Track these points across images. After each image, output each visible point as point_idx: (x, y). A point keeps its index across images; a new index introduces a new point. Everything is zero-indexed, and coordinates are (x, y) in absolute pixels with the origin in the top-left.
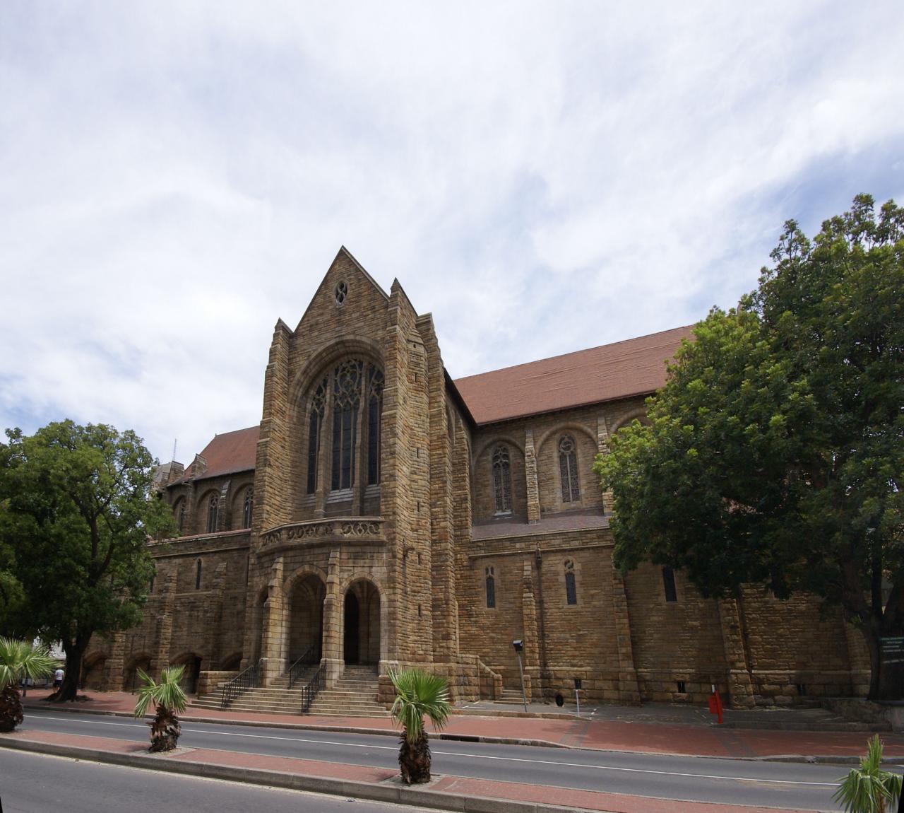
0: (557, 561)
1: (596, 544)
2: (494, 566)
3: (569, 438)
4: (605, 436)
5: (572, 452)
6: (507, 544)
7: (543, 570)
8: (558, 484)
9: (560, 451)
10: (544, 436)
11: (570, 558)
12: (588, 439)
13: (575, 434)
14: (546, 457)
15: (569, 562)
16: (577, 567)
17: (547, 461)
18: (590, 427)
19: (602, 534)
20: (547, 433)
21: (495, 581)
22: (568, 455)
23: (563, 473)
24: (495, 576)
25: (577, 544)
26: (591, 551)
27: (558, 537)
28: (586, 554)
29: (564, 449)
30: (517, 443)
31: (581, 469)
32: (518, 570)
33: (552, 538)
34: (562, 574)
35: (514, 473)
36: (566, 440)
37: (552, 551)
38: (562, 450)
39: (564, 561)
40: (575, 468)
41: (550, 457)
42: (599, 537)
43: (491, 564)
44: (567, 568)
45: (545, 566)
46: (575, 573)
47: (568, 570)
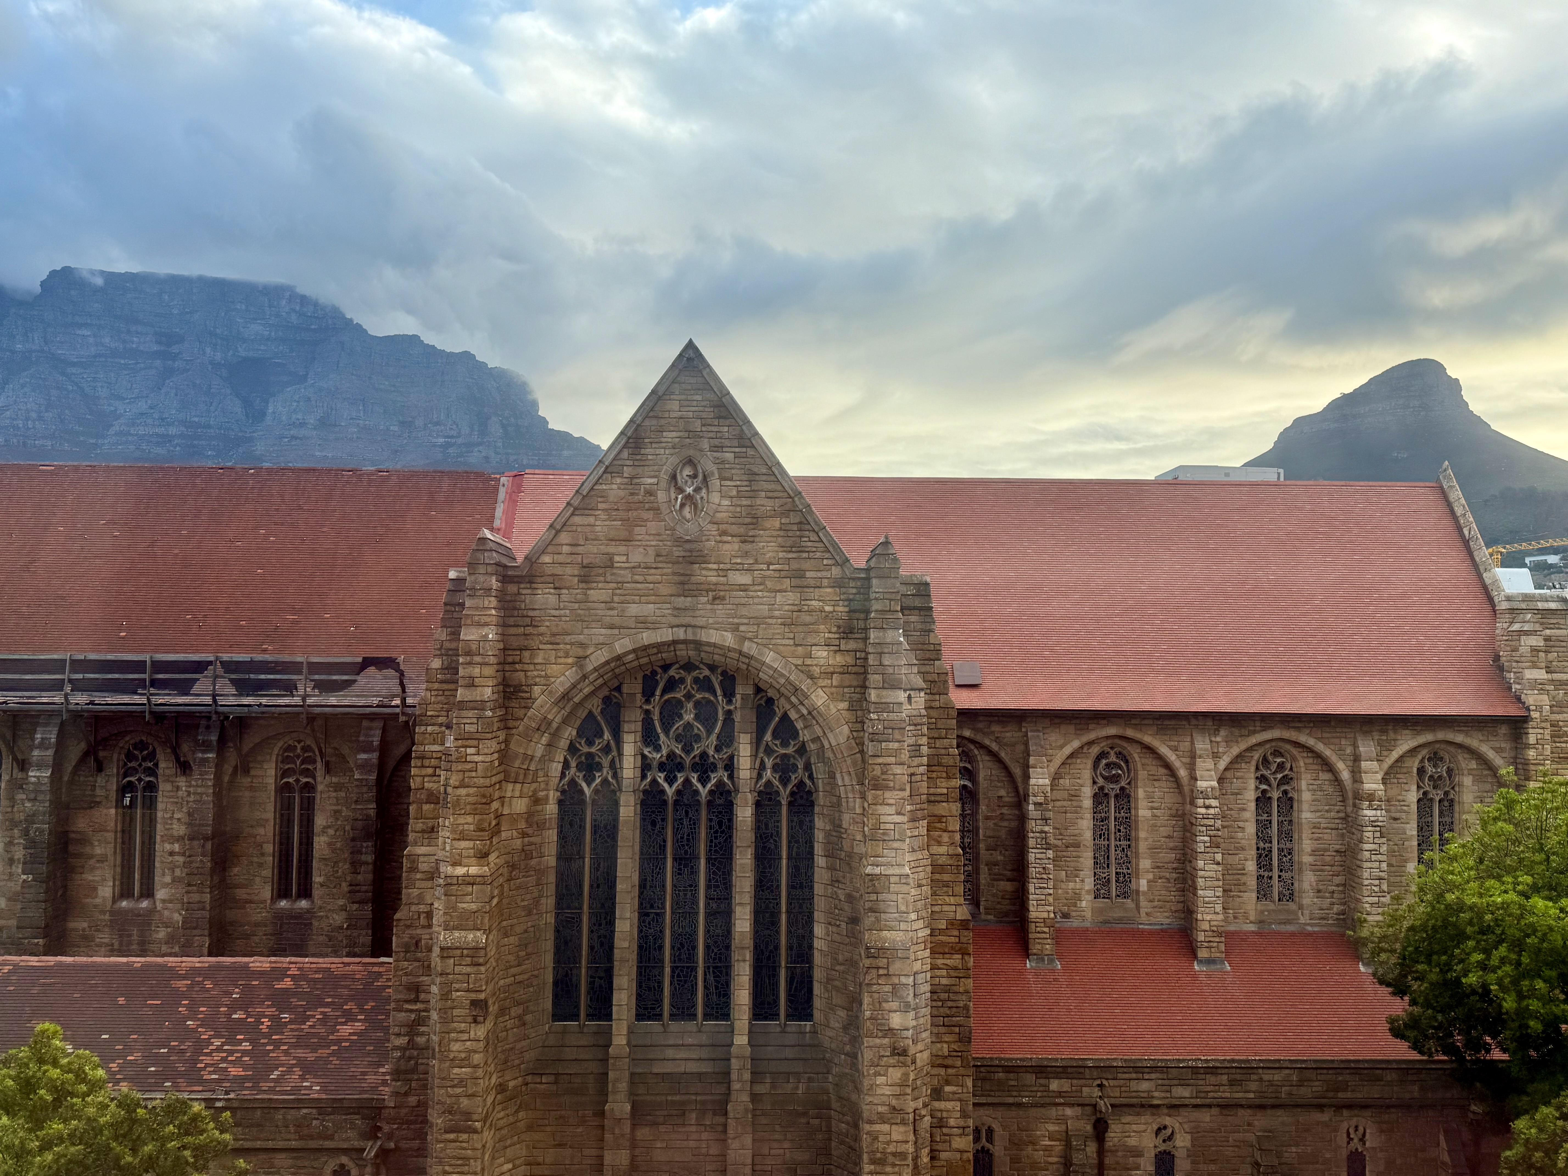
0: (1142, 1127)
1: (1226, 1094)
2: (996, 1126)
3: (1119, 754)
4: (1213, 788)
5: (1122, 789)
6: (1030, 1078)
7: (1109, 1144)
8: (1087, 859)
9: (1094, 783)
10: (1068, 750)
11: (1168, 1121)
12: (1162, 771)
13: (1135, 753)
14: (1065, 794)
15: (1165, 1127)
16: (1182, 1141)
17: (1065, 803)
18: (1175, 749)
19: (1238, 1077)
20: (1076, 744)
21: (996, 1161)
22: (1112, 794)
23: (1100, 833)
24: (998, 1149)
25: (1187, 1094)
26: (1215, 1111)
27: (1146, 1076)
28: (1206, 1117)
29: (1105, 778)
30: (1003, 754)
31: (1142, 834)
32: (1050, 1139)
33: (1134, 1076)
34: (1150, 1154)
35: (987, 818)
36: (1113, 758)
37: (1132, 1106)
38: (1101, 781)
39: (1155, 1127)
40: (1127, 824)
41: (1074, 796)
42: (1232, 1083)
43: (988, 1121)
44: (1160, 1139)
45: (1114, 1135)
46: (1176, 1154)
47: (1163, 1147)
